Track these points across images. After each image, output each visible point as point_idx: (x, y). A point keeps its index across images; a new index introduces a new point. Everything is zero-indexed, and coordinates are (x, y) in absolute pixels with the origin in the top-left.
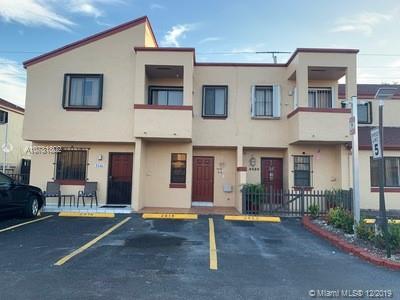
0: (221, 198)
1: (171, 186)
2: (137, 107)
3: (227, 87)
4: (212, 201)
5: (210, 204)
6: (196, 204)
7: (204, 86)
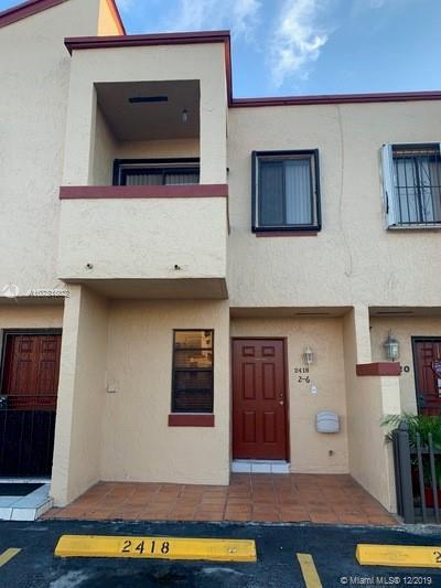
0: (309, 451)
1: (173, 422)
2: (68, 193)
3: (314, 152)
4: (287, 459)
5: (280, 468)
6: (243, 466)
7: (255, 154)
